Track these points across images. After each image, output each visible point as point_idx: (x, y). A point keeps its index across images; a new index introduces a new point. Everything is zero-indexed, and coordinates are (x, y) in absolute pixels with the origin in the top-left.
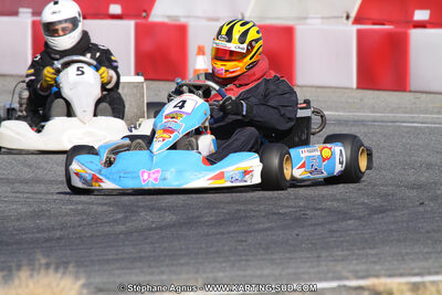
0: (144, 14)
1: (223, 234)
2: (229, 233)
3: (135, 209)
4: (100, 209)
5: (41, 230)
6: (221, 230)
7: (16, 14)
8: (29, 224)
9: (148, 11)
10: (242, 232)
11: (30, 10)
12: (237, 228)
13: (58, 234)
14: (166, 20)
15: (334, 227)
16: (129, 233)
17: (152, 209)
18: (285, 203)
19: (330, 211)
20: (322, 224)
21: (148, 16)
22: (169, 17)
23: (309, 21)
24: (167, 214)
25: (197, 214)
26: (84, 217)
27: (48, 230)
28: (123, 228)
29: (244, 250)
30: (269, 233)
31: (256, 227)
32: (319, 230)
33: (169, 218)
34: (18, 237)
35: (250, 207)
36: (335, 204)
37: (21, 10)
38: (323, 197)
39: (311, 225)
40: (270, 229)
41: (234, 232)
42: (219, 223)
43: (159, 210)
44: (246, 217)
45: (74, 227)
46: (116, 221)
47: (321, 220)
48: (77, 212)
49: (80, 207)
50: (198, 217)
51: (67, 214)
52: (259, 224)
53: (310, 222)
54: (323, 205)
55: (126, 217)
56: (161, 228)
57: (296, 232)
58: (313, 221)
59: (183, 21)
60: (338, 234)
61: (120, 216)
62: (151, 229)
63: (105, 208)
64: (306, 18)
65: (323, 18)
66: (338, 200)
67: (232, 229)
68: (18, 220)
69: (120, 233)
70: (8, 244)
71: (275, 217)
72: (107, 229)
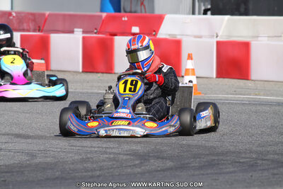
0: (154, 33)
1: (203, 174)
2: (207, 174)
3: (147, 158)
4: (125, 157)
5: (87, 171)
6: (202, 172)
7: (72, 32)
8: (79, 166)
9: (156, 31)
10: (216, 173)
11: (81, 30)
12: (212, 171)
13: (98, 173)
14: (168, 37)
15: (275, 171)
16: (143, 174)
17: (158, 158)
18: (243, 156)
19: (273, 161)
20: (267, 170)
21: (156, 34)
22: (169, 35)
23: (259, 39)
24: (168, 161)
25: (186, 162)
26: (114, 162)
27: (92, 170)
28: (139, 170)
29: (217, 185)
30: (233, 175)
31: (225, 171)
32: (266, 173)
33: (169, 164)
34: (72, 175)
35: (221, 157)
36: (276, 157)
37: (76, 30)
38: (268, 152)
39: (260, 170)
40: (234, 172)
41: (210, 174)
42: (201, 168)
43: (163, 158)
44: (218, 164)
45: (108, 169)
46: (134, 165)
47: (266, 167)
48: (110, 159)
49: (112, 156)
50: (187, 164)
51: (104, 161)
52: (226, 168)
53: (259, 168)
54: (268, 157)
55: (141, 163)
56: (163, 170)
57: (250, 174)
58: (262, 168)
59: (178, 37)
60: (277, 176)
61: (137, 162)
62: (157, 171)
63: (128, 157)
64: (258, 37)
65: (268, 37)
66: (278, 154)
67: (209, 171)
68: (73, 164)
69: (138, 173)
70: (66, 179)
71: (237, 164)
72: (129, 170)
